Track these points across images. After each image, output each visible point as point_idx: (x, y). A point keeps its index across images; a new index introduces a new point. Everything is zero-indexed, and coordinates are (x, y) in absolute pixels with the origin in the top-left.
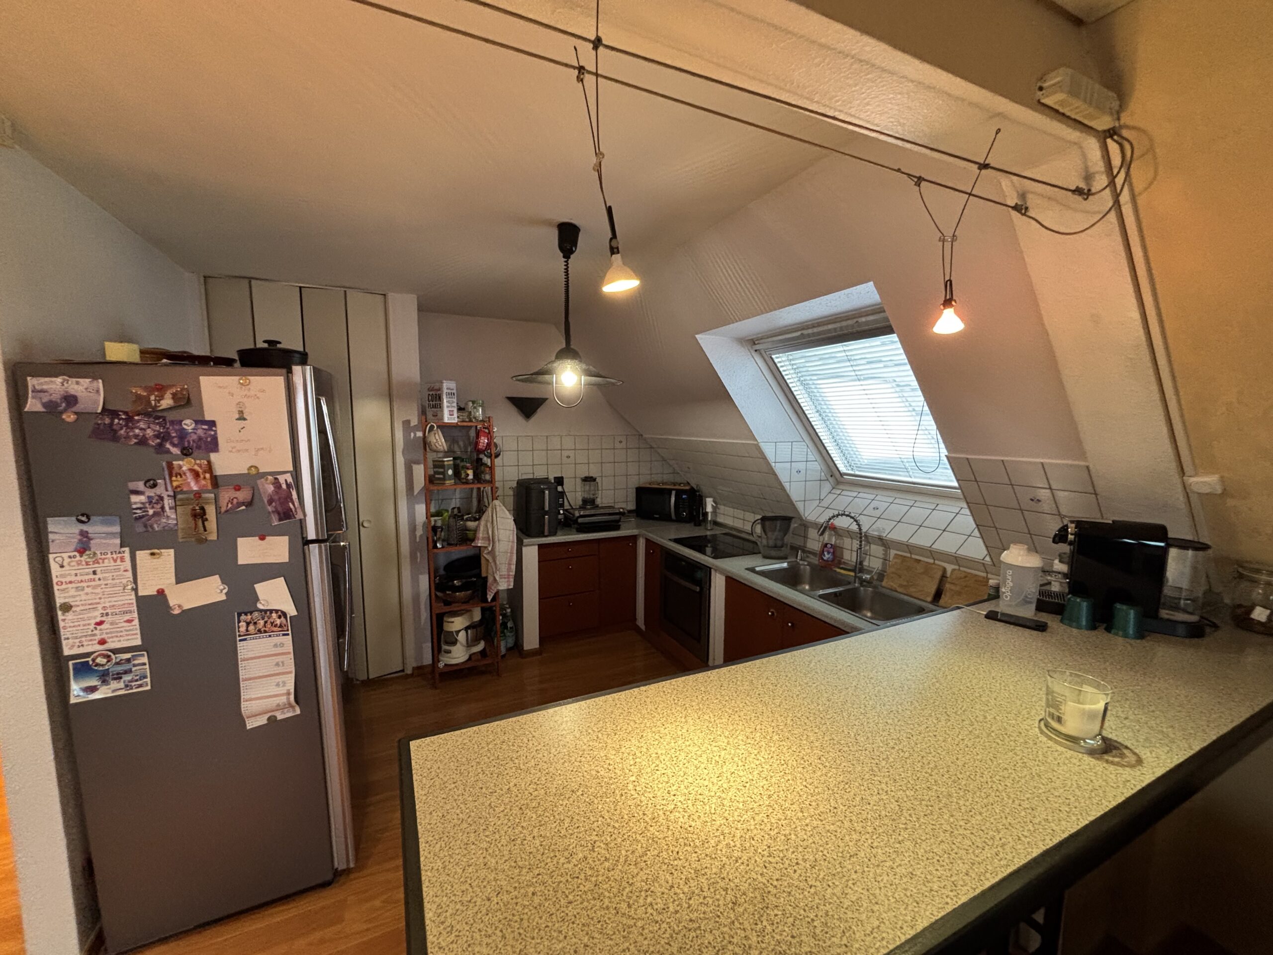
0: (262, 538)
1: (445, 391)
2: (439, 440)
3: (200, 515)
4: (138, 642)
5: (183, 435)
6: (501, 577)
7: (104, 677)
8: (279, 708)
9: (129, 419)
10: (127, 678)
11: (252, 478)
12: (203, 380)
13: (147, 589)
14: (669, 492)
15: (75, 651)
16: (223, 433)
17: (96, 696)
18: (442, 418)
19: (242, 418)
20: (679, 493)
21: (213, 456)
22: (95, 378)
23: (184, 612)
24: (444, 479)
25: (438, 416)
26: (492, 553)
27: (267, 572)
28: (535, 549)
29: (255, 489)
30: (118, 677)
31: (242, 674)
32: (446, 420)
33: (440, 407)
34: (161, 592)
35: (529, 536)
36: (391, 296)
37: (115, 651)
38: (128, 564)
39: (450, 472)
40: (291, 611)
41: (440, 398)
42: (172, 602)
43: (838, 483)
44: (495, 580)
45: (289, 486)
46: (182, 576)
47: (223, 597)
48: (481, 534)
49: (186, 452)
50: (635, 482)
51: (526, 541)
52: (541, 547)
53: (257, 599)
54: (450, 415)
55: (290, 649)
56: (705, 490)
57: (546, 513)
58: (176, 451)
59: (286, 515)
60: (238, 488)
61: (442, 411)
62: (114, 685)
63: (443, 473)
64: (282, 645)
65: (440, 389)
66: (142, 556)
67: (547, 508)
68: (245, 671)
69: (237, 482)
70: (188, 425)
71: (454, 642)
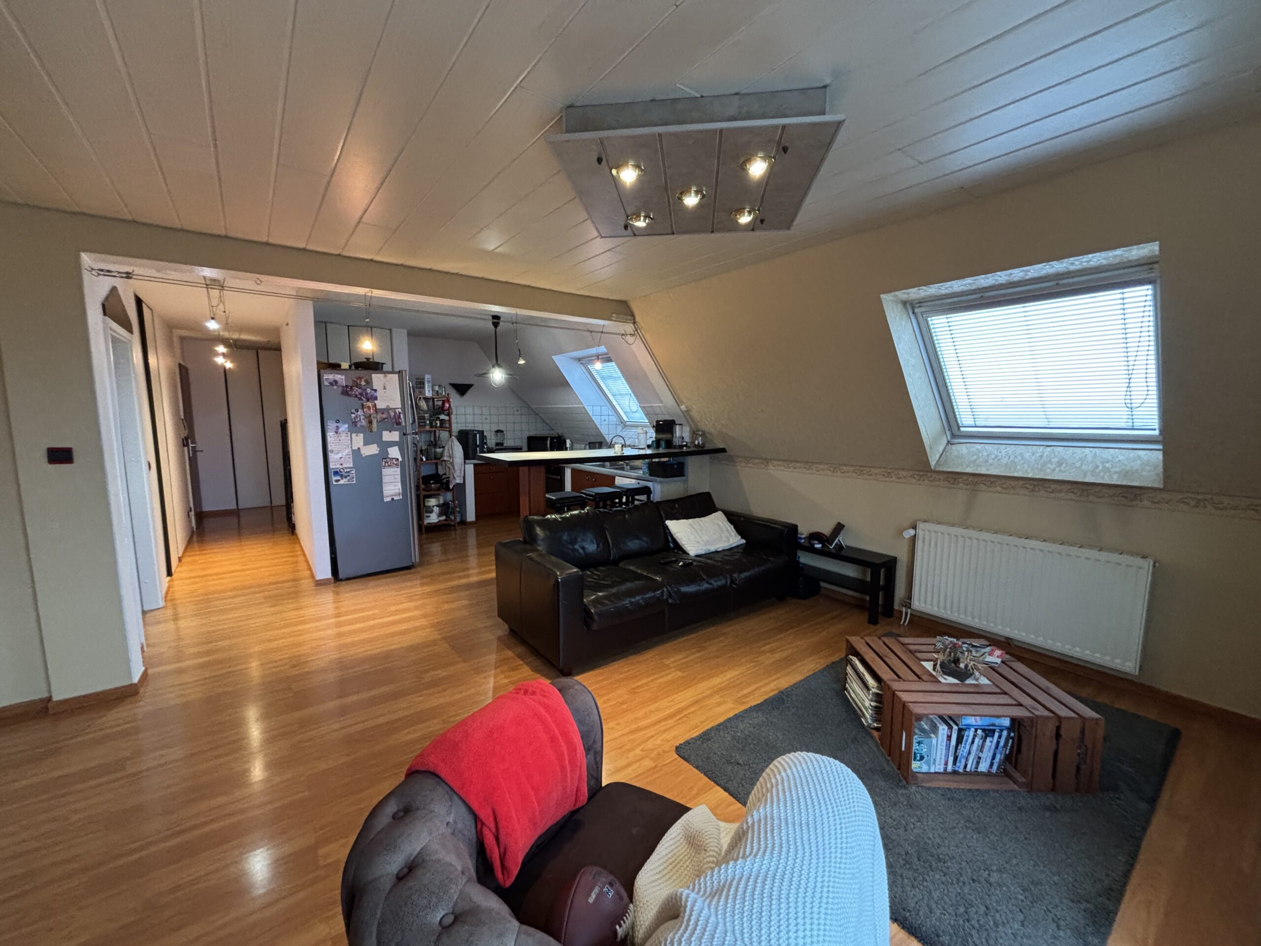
0: (390, 432)
1: (426, 380)
2: (423, 405)
3: (370, 422)
4: (352, 466)
5: (367, 394)
6: (458, 476)
7: (342, 476)
8: (396, 495)
9: (351, 388)
10: (348, 478)
11: (388, 410)
12: (373, 375)
13: (355, 448)
14: (546, 438)
15: (334, 467)
16: (378, 394)
17: (340, 483)
18: (425, 394)
19: (385, 389)
20: (552, 438)
21: (376, 402)
22: (342, 375)
23: (366, 456)
24: (425, 425)
25: (422, 392)
26: (452, 463)
27: (392, 444)
28: (472, 466)
29: (389, 413)
30: (346, 477)
31: (384, 481)
32: (427, 395)
33: (424, 388)
34: (359, 448)
35: (469, 459)
36: (394, 330)
37: (346, 468)
38: (349, 438)
39: (428, 422)
40: (400, 459)
41: (423, 383)
42: (362, 452)
43: (625, 426)
44: (454, 477)
45: (400, 413)
46: (366, 444)
47: (377, 452)
48: (446, 454)
49: (368, 400)
50: (527, 434)
51: (467, 461)
52: (475, 465)
53: (388, 454)
54: (428, 393)
55: (399, 473)
56: (566, 436)
57: (478, 446)
58: (364, 399)
59: (399, 424)
60: (383, 413)
61: (425, 390)
62: (345, 480)
63: (425, 422)
64: (396, 471)
65: (423, 379)
66: (354, 435)
67: (478, 443)
68: (385, 479)
69: (383, 411)
70: (369, 390)
71: (432, 512)
